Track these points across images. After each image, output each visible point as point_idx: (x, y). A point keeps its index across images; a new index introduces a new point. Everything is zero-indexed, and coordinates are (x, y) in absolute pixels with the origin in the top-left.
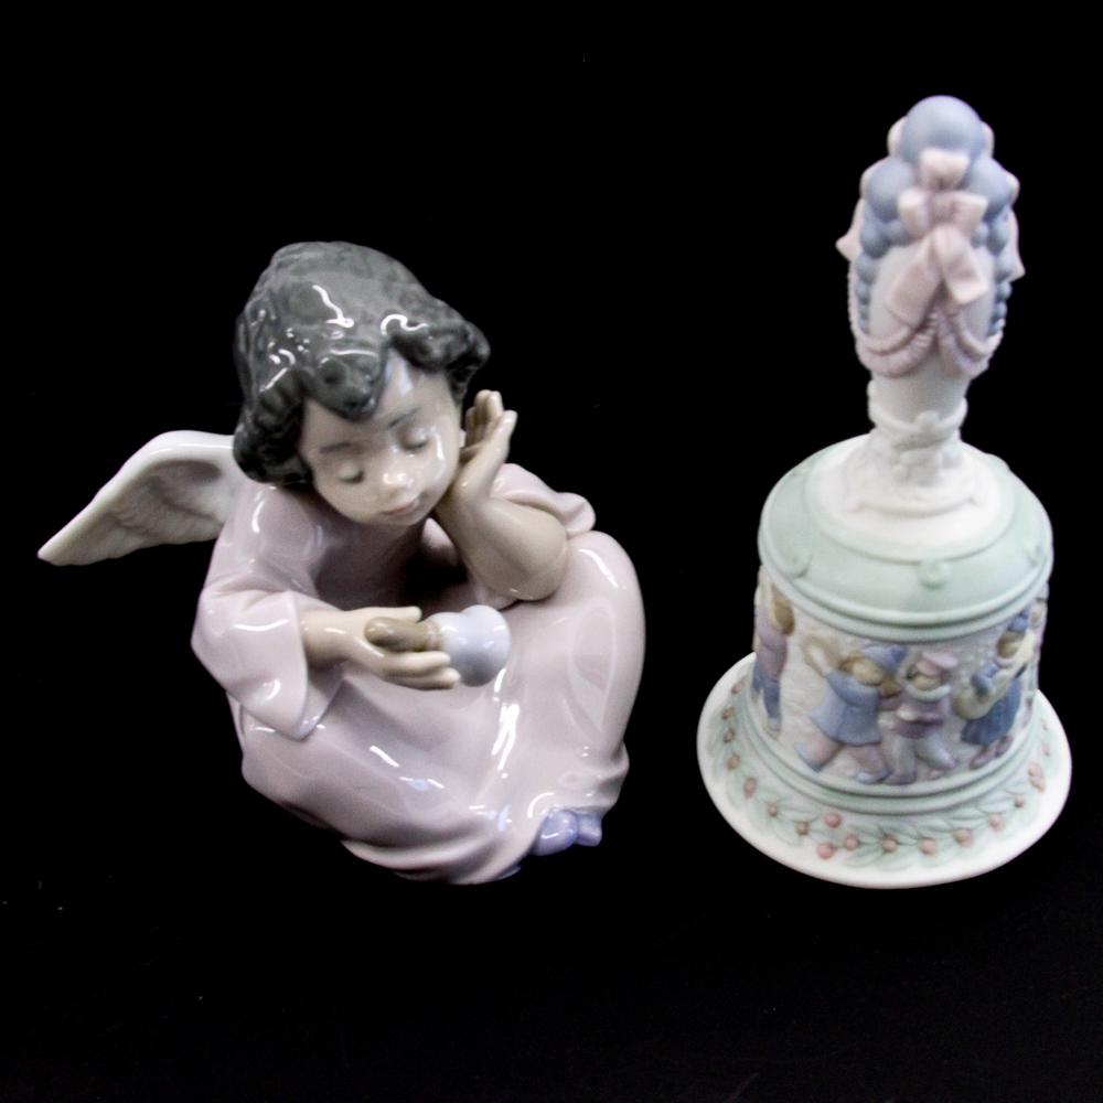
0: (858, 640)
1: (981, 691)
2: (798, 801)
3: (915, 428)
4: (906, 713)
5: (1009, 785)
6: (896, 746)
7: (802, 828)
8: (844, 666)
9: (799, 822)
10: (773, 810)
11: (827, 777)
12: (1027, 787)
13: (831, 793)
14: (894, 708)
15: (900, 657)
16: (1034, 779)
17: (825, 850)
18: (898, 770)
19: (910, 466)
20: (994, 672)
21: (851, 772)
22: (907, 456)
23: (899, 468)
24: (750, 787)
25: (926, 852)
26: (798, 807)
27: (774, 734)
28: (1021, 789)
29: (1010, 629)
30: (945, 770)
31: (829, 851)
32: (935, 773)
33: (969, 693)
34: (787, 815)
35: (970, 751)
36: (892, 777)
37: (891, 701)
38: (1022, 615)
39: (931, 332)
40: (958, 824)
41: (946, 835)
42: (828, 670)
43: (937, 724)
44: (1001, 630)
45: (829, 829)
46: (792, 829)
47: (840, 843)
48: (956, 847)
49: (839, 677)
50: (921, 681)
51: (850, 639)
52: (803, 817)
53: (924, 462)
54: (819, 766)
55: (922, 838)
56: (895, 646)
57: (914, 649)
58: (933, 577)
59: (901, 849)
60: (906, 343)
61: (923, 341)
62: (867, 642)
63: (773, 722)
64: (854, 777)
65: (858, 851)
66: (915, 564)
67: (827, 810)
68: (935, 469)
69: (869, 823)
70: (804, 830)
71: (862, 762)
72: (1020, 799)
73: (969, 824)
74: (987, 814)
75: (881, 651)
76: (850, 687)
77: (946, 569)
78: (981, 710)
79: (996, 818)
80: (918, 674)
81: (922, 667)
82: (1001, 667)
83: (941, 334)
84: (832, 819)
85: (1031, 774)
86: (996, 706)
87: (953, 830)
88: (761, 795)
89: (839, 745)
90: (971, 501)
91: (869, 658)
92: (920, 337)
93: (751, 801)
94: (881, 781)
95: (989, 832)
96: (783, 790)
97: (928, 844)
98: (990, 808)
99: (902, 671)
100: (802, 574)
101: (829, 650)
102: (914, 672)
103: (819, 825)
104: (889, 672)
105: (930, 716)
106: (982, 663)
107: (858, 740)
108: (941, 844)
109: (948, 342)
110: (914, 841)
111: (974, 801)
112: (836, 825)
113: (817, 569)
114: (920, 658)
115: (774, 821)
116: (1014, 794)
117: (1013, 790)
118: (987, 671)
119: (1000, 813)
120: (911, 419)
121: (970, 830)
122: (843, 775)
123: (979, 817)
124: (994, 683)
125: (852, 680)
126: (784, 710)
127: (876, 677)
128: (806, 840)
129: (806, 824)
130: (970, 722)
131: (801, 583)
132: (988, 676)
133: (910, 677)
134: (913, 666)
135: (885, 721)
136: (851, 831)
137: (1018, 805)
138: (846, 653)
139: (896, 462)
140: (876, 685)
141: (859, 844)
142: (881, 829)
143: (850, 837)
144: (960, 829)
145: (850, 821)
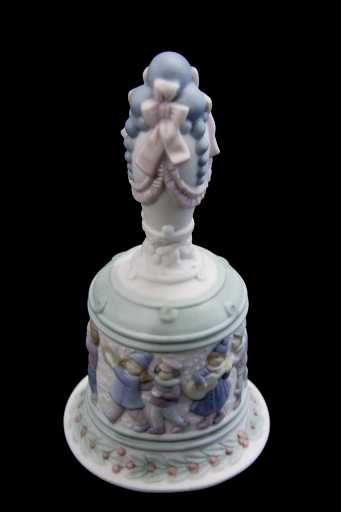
0: (127, 349)
1: (198, 384)
2: (105, 441)
3: (161, 234)
4: (155, 393)
5: (223, 441)
6: (152, 411)
7: (106, 455)
8: (122, 363)
9: (105, 452)
10: (93, 444)
11: (118, 427)
12: (236, 444)
13: (120, 436)
14: (149, 389)
15: (149, 360)
16: (241, 440)
17: (116, 468)
18: (155, 425)
19: (161, 256)
20: (205, 374)
21: (129, 425)
22: (160, 250)
23: (155, 256)
24: (84, 432)
25: (171, 474)
26: (105, 444)
27: (95, 402)
28: (231, 444)
29: (214, 350)
30: (183, 428)
31: (118, 469)
32: (176, 429)
33: (190, 385)
34: (100, 447)
35: (195, 419)
36: (151, 429)
37: (147, 385)
38: (222, 342)
39: (160, 179)
40: (190, 460)
41: (184, 465)
42: (114, 365)
43: (175, 400)
44: (209, 350)
45: (120, 457)
46: (101, 455)
47: (124, 465)
48: (188, 473)
49: (119, 370)
50: (162, 374)
51: (124, 348)
52: (107, 449)
53: (168, 254)
54: (114, 420)
55: (168, 466)
56: (146, 353)
57: (157, 356)
58: (167, 317)
59: (157, 471)
60: (149, 185)
61: (157, 183)
62: (132, 350)
63: (94, 395)
64: (132, 428)
65: (133, 470)
66: (159, 309)
67: (119, 446)
68: (175, 259)
69: (140, 455)
70: (106, 457)
71: (135, 418)
72: (229, 449)
73: (197, 461)
74: (208, 456)
75: (138, 356)
76: (125, 376)
77: (176, 313)
78: (200, 395)
79: (214, 459)
80: (160, 370)
81: (161, 366)
82: (210, 372)
83: (166, 181)
84: (121, 451)
85: (239, 437)
86: (209, 394)
87: (187, 463)
88: (88, 436)
89: (122, 409)
90: (196, 277)
91: (133, 359)
92: (155, 182)
93: (83, 439)
94: (145, 431)
95: (209, 466)
96: (98, 434)
97: (172, 469)
98: (210, 453)
99: (151, 368)
100: (102, 312)
101: (114, 355)
102: (158, 369)
103: (114, 454)
104: (145, 368)
105: (169, 395)
106: (198, 368)
107: (131, 406)
108: (180, 470)
109: (170, 185)
110: (164, 467)
111: (200, 448)
112: (123, 454)
113: (108, 309)
114: (161, 362)
115: (93, 450)
116: (226, 447)
117: (227, 444)
118: (202, 372)
119: (216, 457)
120: (159, 230)
121: (197, 464)
122: (126, 427)
123: (203, 457)
124: (206, 380)
125: (126, 372)
126: (98, 389)
127: (138, 370)
128: (107, 462)
129: (108, 453)
130: (194, 401)
131: (100, 316)
132: (202, 375)
133: (156, 372)
134: (158, 366)
135: (145, 397)
136: (130, 458)
137: (228, 453)
138: (122, 356)
139: (155, 253)
140: (138, 375)
141: (134, 466)
142: (147, 459)
143: (131, 461)
144: (191, 463)
145: (130, 453)
